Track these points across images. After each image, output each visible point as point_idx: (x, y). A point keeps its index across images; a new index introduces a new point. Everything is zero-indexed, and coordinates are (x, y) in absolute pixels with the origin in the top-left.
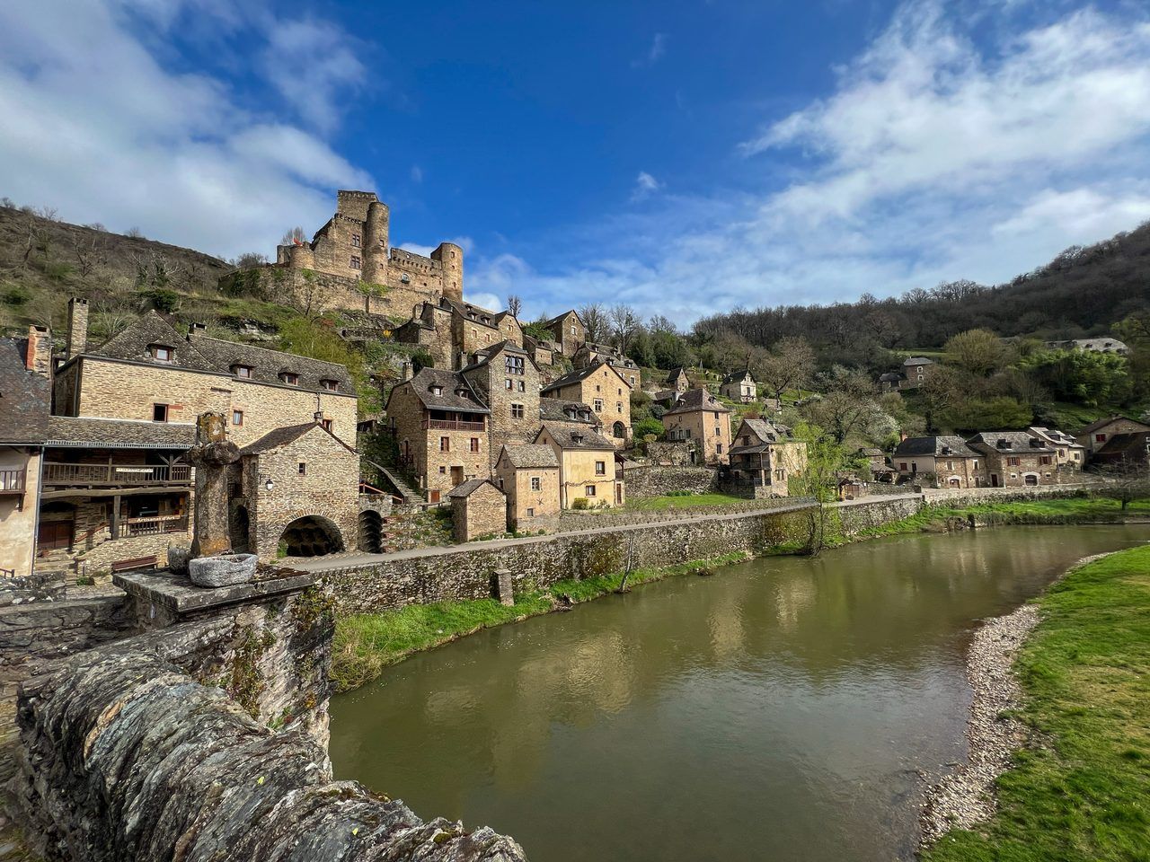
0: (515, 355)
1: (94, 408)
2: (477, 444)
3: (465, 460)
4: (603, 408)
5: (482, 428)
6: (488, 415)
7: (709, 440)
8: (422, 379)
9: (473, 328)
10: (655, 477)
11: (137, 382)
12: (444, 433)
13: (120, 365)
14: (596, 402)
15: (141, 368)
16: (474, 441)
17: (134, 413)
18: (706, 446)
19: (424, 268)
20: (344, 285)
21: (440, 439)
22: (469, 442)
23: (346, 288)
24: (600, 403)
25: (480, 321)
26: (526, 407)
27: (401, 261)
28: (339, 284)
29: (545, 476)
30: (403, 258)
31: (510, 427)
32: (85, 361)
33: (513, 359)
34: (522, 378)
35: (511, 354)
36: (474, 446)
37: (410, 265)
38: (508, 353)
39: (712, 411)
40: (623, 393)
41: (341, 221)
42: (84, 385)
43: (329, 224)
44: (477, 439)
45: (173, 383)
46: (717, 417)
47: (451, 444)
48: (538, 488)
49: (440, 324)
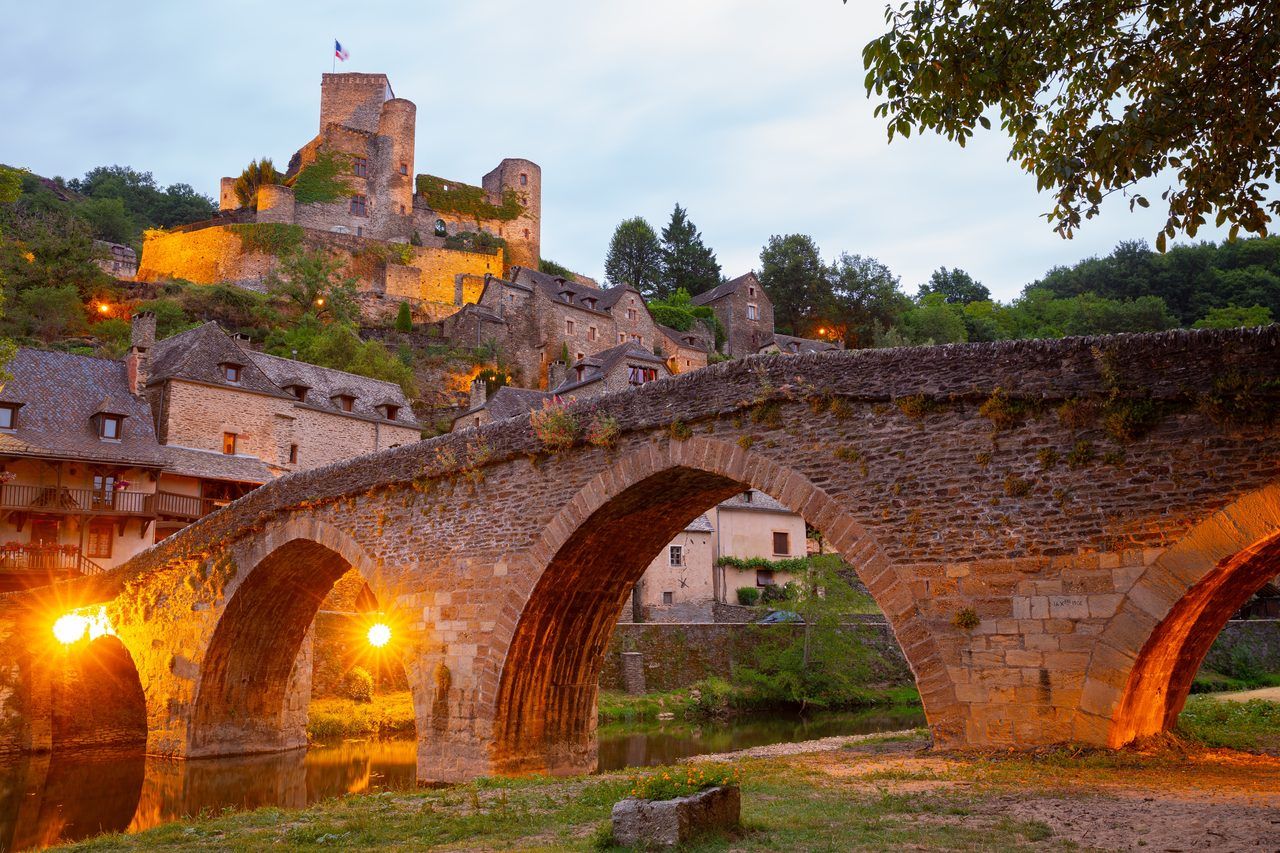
0: (644, 364)
1: (178, 435)
8: (500, 404)
9: (567, 318)
11: (211, 406)
13: (199, 387)
15: (216, 391)
17: (208, 443)
25: (579, 305)
29: (690, 546)
32: (173, 383)
33: (641, 371)
35: (637, 364)
38: (632, 362)
41: (336, 135)
42: (172, 410)
45: (242, 409)
48: (678, 562)
49: (513, 312)
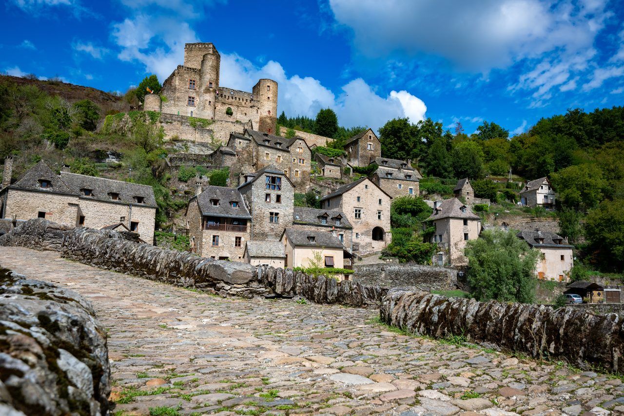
0: (274, 175)
1: (12, 214)
2: (240, 242)
3: (231, 253)
4: (362, 215)
5: (244, 230)
6: (250, 220)
7: (456, 244)
9: (266, 152)
10: (391, 272)
11: (31, 200)
12: (215, 233)
13: (24, 191)
14: (356, 211)
16: (238, 240)
17: (29, 217)
18: (453, 250)
19: (245, 101)
20: (179, 121)
21: (212, 237)
22: (234, 239)
23: (180, 123)
24: (359, 211)
25: (272, 146)
26: (281, 214)
27: (227, 97)
28: (175, 121)
30: (227, 94)
31: (267, 229)
32: (10, 191)
33: (273, 179)
34: (279, 193)
35: (271, 175)
36: (238, 243)
37: (234, 100)
38: (268, 174)
39: (461, 219)
40: (383, 203)
41: (182, 71)
43: (173, 74)
44: (240, 238)
46: (465, 223)
47: (220, 240)
49: (240, 150)
